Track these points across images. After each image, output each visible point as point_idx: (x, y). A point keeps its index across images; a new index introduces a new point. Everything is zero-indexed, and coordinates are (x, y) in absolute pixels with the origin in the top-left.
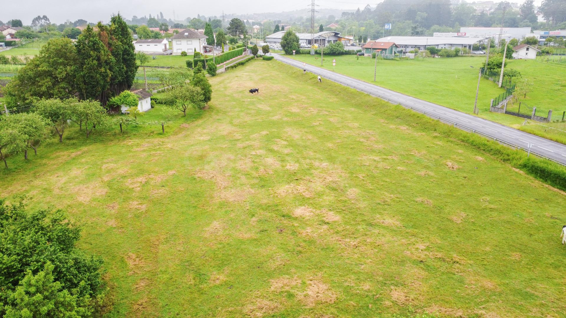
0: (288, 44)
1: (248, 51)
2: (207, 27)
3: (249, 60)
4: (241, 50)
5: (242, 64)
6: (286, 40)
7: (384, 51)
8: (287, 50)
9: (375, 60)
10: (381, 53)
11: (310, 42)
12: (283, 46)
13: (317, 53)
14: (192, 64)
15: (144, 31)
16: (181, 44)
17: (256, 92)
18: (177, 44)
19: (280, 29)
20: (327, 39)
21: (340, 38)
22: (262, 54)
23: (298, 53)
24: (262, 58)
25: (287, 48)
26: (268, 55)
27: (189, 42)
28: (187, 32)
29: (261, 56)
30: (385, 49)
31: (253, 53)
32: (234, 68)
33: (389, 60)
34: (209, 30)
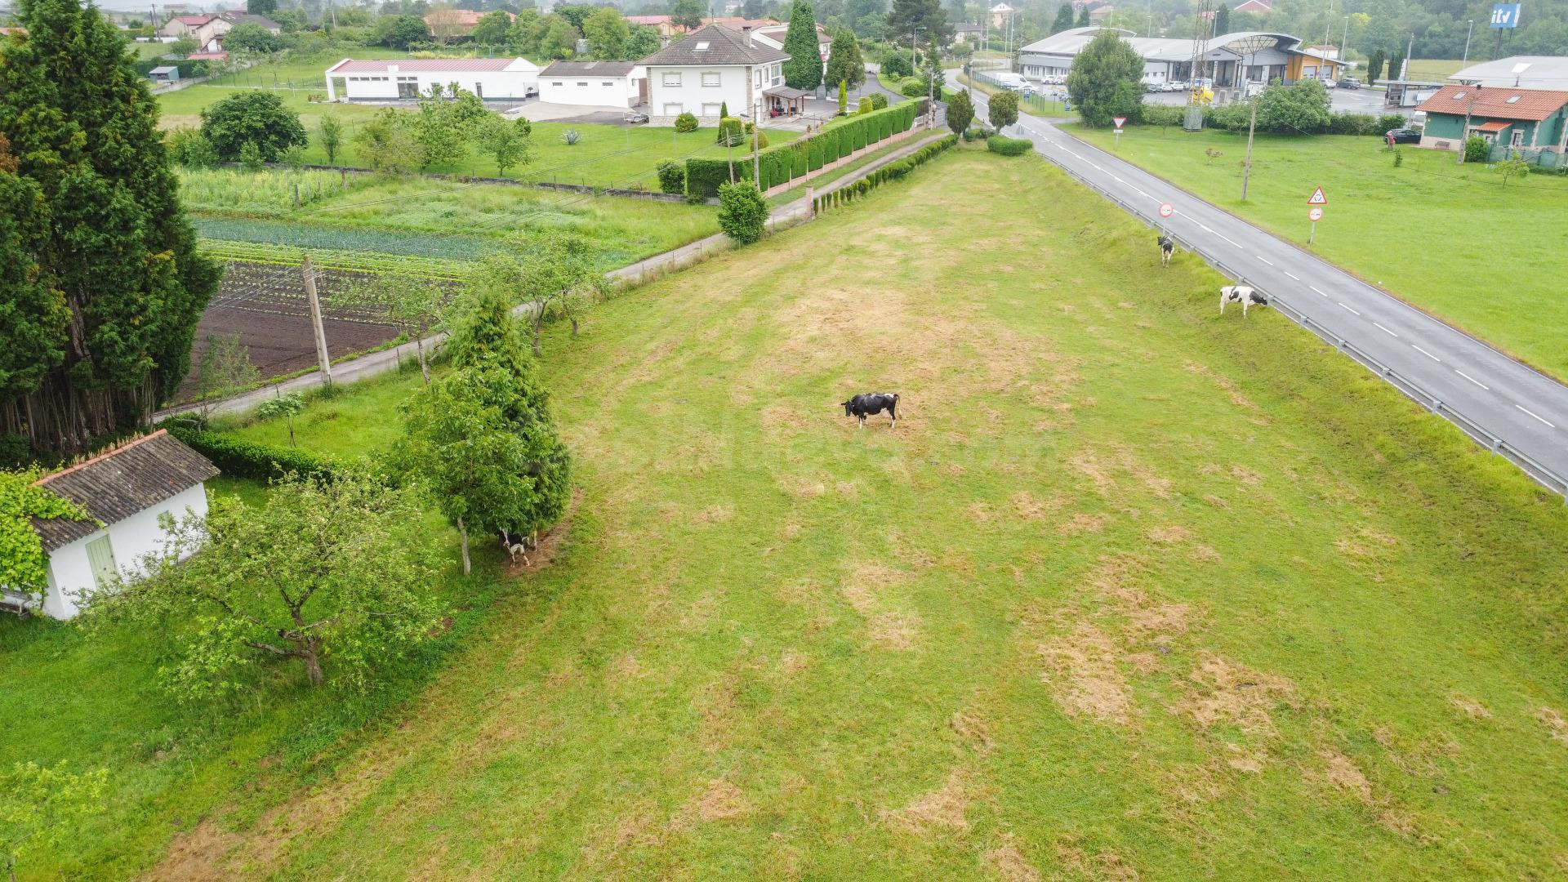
0: (1094, 84)
1: (938, 113)
2: (795, 19)
3: (933, 153)
4: (907, 111)
5: (896, 175)
6: (1088, 71)
7: (1521, 131)
8: (1092, 109)
9: (1480, 171)
10: (1507, 140)
11: (1181, 71)
12: (1079, 94)
13: (1210, 122)
14: (681, 177)
15: (607, 29)
16: (679, 85)
17: (885, 412)
18: (665, 85)
19: (1076, 17)
20: (1248, 61)
21: (1296, 58)
22: (989, 126)
23: (1135, 119)
24: (983, 145)
25: (1092, 102)
26: (1008, 134)
27: (711, 79)
28: (704, 39)
29: (983, 135)
30: (1529, 124)
31: (952, 125)
32: (857, 198)
33: (1550, 173)
34: (805, 28)
